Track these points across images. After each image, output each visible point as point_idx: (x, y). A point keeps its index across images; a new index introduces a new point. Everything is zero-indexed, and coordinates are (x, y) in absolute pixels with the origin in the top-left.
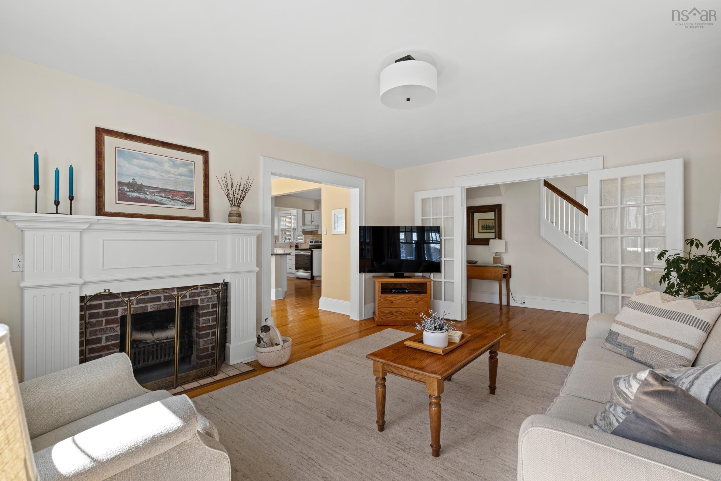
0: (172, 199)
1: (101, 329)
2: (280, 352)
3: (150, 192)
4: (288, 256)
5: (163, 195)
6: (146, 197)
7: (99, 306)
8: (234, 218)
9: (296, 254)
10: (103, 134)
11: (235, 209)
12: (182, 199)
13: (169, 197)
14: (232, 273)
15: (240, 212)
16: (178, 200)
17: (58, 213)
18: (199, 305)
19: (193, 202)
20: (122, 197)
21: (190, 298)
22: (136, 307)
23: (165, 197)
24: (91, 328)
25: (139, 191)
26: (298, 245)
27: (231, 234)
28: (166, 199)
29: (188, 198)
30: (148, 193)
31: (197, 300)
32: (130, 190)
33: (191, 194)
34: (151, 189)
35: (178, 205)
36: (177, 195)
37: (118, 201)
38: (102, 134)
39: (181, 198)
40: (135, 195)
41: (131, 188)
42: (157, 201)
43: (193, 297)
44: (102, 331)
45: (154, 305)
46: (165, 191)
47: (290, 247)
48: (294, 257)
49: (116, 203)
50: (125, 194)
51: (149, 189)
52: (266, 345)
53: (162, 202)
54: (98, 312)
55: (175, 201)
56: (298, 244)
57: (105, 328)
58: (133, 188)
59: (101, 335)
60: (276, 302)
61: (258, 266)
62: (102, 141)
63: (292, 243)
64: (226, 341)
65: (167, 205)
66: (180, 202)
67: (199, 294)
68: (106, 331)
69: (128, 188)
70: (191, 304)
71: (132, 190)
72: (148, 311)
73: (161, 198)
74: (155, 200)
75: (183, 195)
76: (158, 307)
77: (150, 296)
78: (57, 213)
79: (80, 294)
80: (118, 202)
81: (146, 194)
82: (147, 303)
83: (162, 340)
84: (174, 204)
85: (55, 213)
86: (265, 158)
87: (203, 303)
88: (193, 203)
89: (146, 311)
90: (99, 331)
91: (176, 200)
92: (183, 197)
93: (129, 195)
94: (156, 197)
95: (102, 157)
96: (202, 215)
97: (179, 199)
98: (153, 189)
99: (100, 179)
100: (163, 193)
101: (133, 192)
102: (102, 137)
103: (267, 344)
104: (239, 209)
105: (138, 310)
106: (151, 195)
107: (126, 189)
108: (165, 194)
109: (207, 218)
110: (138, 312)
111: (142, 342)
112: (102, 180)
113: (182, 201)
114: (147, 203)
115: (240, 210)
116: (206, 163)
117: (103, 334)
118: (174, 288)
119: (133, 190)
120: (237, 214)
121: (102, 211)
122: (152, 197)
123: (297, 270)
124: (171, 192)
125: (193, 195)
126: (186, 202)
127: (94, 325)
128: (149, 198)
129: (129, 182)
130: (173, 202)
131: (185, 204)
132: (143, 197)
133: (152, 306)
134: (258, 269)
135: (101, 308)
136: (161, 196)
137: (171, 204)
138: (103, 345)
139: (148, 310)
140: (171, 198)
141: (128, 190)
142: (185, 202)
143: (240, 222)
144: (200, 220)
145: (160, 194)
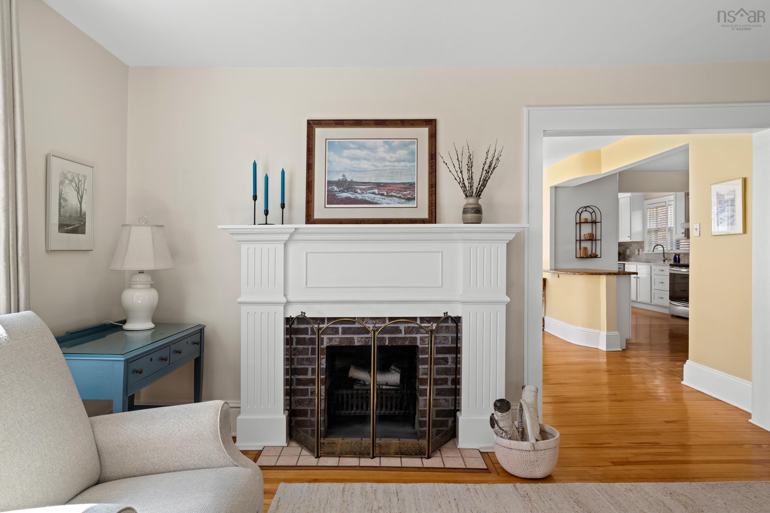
0: (387, 196)
1: (308, 358)
2: (528, 453)
3: (361, 189)
4: (632, 276)
5: (376, 191)
6: (357, 196)
7: (305, 331)
8: (469, 216)
9: (670, 274)
10: (314, 126)
11: (471, 200)
12: (400, 195)
13: (383, 194)
14: (463, 303)
15: (480, 205)
16: (395, 196)
17: (268, 223)
18: (418, 346)
19: (415, 197)
20: (332, 199)
21: (405, 334)
22: (342, 338)
23: (379, 194)
24: (298, 355)
25: (349, 190)
26: (679, 257)
27: (462, 241)
28: (379, 196)
29: (408, 192)
30: (359, 191)
31: (416, 338)
32: (340, 190)
33: (411, 186)
34: (362, 186)
35: (394, 203)
36: (393, 190)
37: (327, 204)
38: (312, 127)
39: (398, 193)
40: (345, 195)
41: (341, 187)
42: (368, 200)
43: (410, 333)
44: (308, 361)
45: (362, 338)
46: (378, 185)
47: (664, 261)
48: (668, 278)
49: (325, 208)
50: (334, 195)
51: (360, 185)
52: (504, 434)
53: (375, 201)
54: (305, 338)
55: (391, 198)
56: (679, 255)
57: (311, 358)
58: (343, 187)
59: (307, 365)
60: (607, 354)
61: (508, 294)
62: (312, 135)
63: (668, 253)
64: (457, 408)
65: (380, 204)
66: (397, 199)
67: (418, 330)
68: (312, 362)
69: (338, 188)
70: (407, 343)
71: (341, 190)
72: (355, 345)
73: (374, 196)
74: (367, 199)
75: (402, 188)
76: (366, 341)
77: (357, 325)
78: (266, 224)
79: (284, 314)
80: (327, 206)
81: (357, 192)
82: (354, 334)
83: (381, 385)
84: (389, 202)
85: (265, 223)
86: (530, 108)
87: (423, 344)
88: (414, 199)
89: (353, 345)
90: (305, 360)
91: (392, 196)
92: (401, 191)
93: (338, 196)
94: (368, 195)
95: (312, 154)
96: (425, 215)
97: (395, 194)
98: (364, 186)
99: (309, 181)
100: (376, 189)
101: (343, 192)
102: (312, 130)
103: (506, 432)
104: (478, 200)
105: (344, 342)
106: (363, 193)
107: (336, 189)
108: (378, 189)
109: (432, 218)
110: (344, 345)
111: (360, 382)
112: (312, 181)
113: (400, 197)
114: (357, 204)
115: (480, 202)
116: (433, 137)
117: (309, 365)
118: (385, 318)
119: (343, 189)
120: (472, 209)
121: (311, 219)
122: (363, 195)
123: (674, 303)
124: (386, 186)
125: (415, 187)
126: (405, 198)
127: (301, 352)
128: (360, 197)
129: (339, 180)
130: (388, 200)
131: (404, 200)
132: (353, 197)
133: (359, 339)
134: (508, 299)
135: (307, 334)
136: (374, 193)
137: (386, 202)
138: (308, 378)
139: (354, 342)
140: (385, 194)
141: (338, 190)
142: (403, 199)
143: (479, 221)
144: (423, 221)
145: (372, 191)
